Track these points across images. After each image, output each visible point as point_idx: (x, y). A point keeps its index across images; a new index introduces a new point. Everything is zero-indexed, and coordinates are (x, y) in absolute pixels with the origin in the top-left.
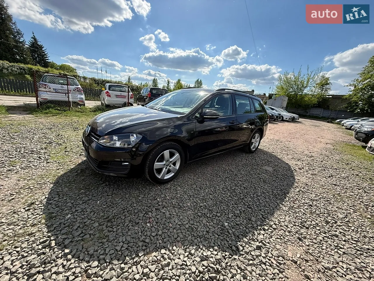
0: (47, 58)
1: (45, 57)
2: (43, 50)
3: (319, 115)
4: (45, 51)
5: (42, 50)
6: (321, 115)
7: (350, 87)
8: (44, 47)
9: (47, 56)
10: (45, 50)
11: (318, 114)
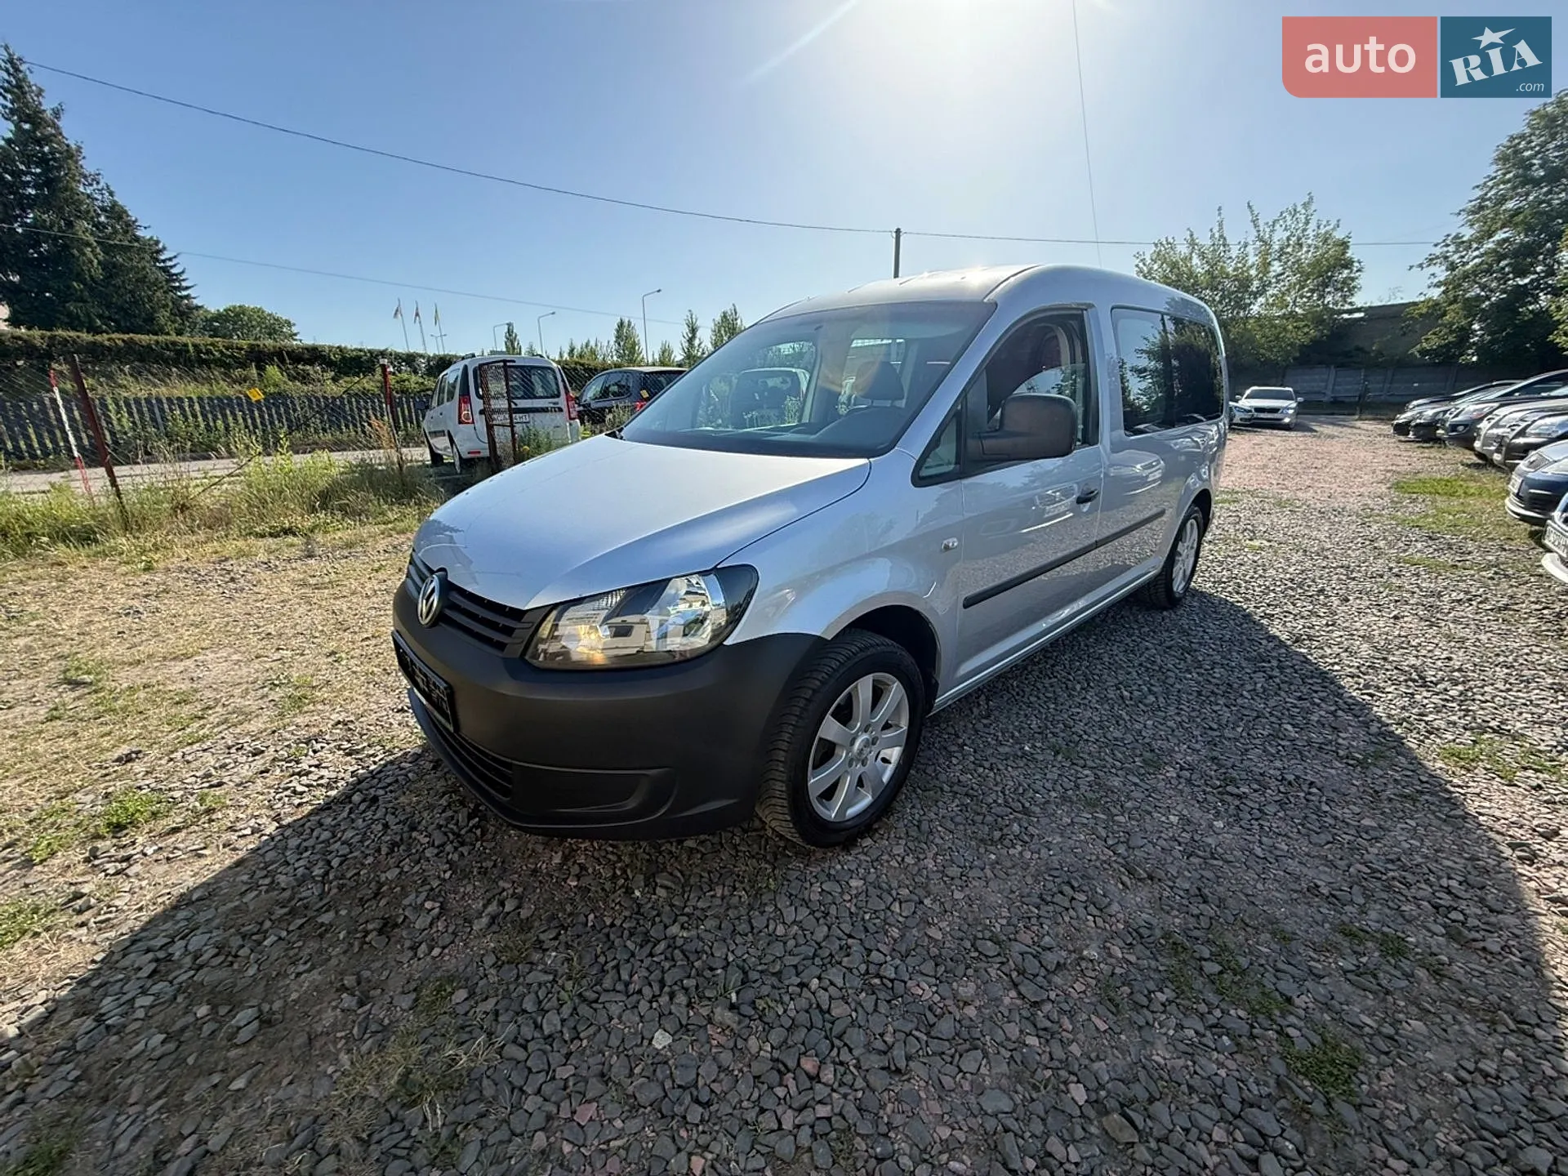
0: (184, 293)
1: (175, 288)
2: (164, 261)
3: (1319, 393)
4: (169, 264)
5: (157, 260)
6: (1329, 393)
7: (1432, 269)
8: (164, 248)
9: (184, 284)
10: (170, 259)
11: (1316, 389)
